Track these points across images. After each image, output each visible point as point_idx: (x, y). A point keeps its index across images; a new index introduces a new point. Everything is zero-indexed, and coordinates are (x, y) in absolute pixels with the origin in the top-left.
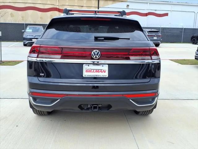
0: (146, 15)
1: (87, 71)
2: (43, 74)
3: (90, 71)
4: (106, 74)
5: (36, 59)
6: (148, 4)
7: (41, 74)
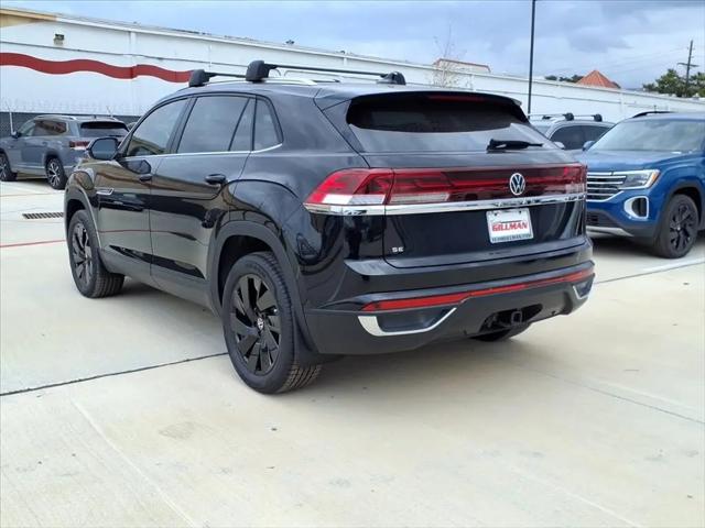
0: (131, 73)
1: (494, 229)
2: (401, 249)
3: (498, 228)
4: (526, 231)
5: (383, 207)
6: (133, 35)
7: (395, 250)
